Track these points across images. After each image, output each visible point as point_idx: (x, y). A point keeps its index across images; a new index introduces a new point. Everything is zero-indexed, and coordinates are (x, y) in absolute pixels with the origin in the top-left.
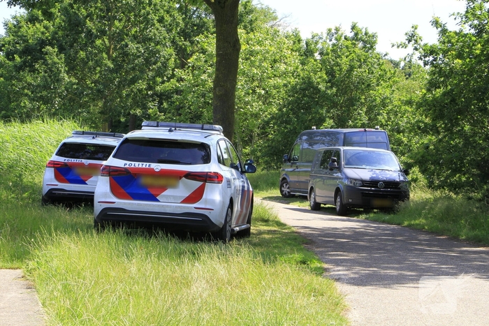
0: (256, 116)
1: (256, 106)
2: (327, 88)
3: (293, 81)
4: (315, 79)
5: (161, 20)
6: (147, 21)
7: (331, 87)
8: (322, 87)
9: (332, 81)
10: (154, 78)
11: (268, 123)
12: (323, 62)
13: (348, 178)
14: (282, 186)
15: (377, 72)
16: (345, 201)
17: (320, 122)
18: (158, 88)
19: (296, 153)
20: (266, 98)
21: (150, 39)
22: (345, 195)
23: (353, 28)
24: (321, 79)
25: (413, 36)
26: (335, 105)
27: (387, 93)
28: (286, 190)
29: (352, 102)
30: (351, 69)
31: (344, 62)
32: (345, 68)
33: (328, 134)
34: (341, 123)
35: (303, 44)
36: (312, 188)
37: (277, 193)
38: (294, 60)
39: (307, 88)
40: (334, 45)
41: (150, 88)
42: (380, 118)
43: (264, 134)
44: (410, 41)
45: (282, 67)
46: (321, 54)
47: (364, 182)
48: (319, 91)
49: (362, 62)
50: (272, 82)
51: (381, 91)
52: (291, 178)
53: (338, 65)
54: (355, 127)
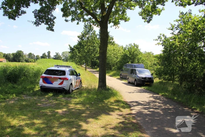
0: (115, 61)
1: (115, 59)
2: (129, 55)
3: (122, 54)
4: (127, 54)
5: (97, 43)
6: (94, 43)
7: (130, 55)
8: (128, 55)
9: (130, 54)
10: (95, 54)
11: (117, 62)
12: (128, 50)
13: (138, 77)
14: (120, 76)
15: (139, 53)
16: (137, 83)
17: (128, 62)
18: (96, 56)
19: (123, 69)
20: (117, 58)
21: (94, 46)
22: (138, 81)
23: (134, 44)
24: (128, 54)
25: (160, 37)
26: (131, 59)
27: (141, 57)
28: (121, 77)
29: (134, 58)
30: (134, 51)
31: (133, 50)
32: (133, 51)
33: (130, 65)
34: (132, 62)
35: (124, 48)
36: (128, 78)
37: (119, 77)
38: (122, 51)
39: (125, 55)
40: (130, 47)
41: (95, 56)
42: (140, 61)
43: (116, 65)
44: (159, 38)
45: (120, 52)
46: (128, 49)
47: (143, 78)
48: (128, 56)
49: (136, 50)
50: (118, 54)
51: (140, 56)
52: (122, 74)
53: (131, 51)
54: (135, 63)
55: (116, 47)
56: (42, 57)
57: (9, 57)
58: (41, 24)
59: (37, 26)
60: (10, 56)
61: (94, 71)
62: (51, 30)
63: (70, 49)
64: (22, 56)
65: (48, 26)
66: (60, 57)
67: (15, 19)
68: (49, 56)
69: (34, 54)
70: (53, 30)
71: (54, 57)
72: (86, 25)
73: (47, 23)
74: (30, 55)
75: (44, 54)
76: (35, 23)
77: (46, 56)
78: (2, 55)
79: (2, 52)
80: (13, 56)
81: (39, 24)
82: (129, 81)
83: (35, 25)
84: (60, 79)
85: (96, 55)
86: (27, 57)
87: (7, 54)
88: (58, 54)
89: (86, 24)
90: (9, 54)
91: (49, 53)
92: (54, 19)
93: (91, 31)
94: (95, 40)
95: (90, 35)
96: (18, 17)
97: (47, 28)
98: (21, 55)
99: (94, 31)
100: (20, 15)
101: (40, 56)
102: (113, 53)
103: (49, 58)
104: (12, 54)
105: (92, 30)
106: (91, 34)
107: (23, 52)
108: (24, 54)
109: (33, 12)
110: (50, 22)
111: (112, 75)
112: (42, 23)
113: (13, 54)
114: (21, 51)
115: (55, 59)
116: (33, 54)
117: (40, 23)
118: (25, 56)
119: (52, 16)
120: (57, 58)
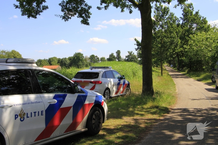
14: (212, 79)
19: (216, 68)
55: (210, 35)
56: (109, 60)
57: (65, 63)
58: (70, 18)
59: (67, 21)
60: (66, 61)
61: (178, 75)
62: (85, 24)
63: (138, 45)
64: (82, 60)
65: (82, 19)
66: (135, 58)
67: (35, 18)
68: (119, 57)
69: (98, 57)
70: (88, 24)
71: (127, 58)
72: (158, 7)
73: (80, 16)
74: (92, 57)
75: (112, 55)
76: (64, 18)
77: (114, 57)
78: (56, 60)
79: (56, 57)
80: (69, 62)
81: (68, 18)
82: (217, 86)
83: (63, 20)
84: (91, 82)
85: (175, 50)
86: (89, 61)
87: (62, 59)
88: (131, 53)
89: (158, 5)
90: (65, 59)
91: (118, 53)
92: (89, 9)
93: (166, 16)
94: (172, 27)
95: (165, 21)
96: (39, 14)
97: (81, 22)
98: (80, 60)
99: (171, 14)
100: (41, 11)
101: (106, 59)
102: (204, 45)
103: (119, 61)
104: (68, 59)
105: (167, 13)
106: (167, 19)
107: (82, 54)
108: (83, 57)
109: (60, 4)
110: (84, 13)
111: (202, 79)
112: (72, 16)
113: (70, 59)
114: (79, 54)
115: (127, 61)
116: (96, 56)
117: (70, 16)
118: (86, 60)
119: (86, 5)
120: (130, 60)
